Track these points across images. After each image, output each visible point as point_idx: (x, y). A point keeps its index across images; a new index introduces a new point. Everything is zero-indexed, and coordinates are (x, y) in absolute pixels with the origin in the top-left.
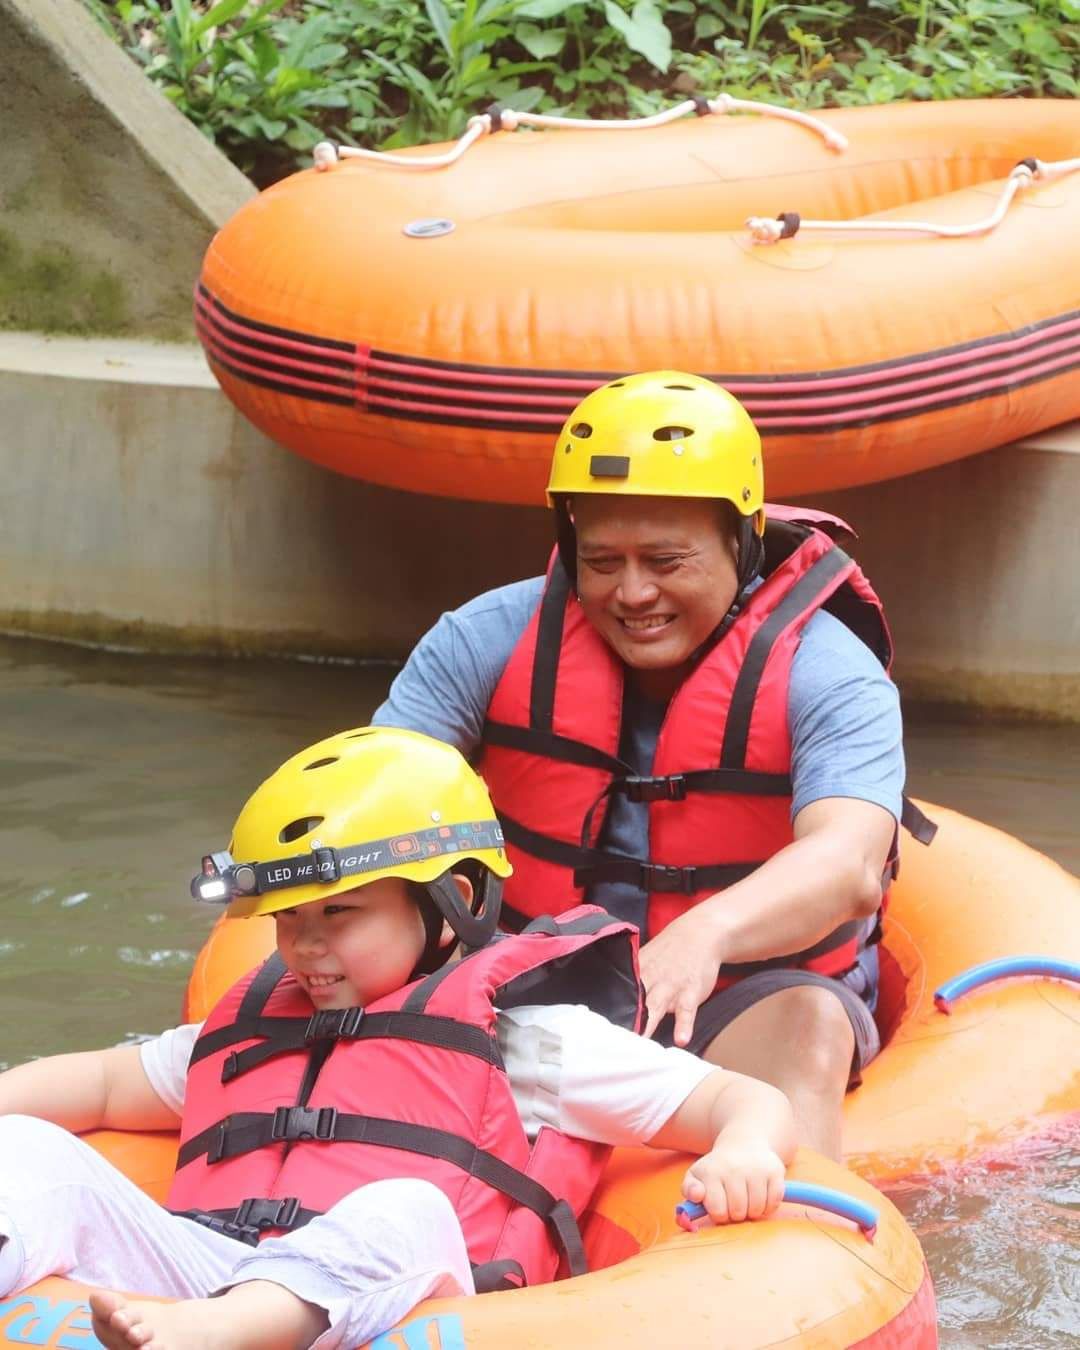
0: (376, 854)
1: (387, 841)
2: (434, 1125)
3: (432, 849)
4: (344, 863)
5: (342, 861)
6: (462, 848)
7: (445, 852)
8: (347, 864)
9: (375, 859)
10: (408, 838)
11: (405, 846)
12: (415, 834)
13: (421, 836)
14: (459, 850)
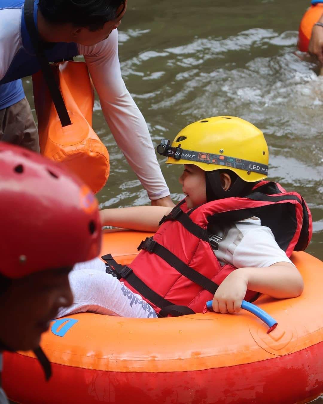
0: (193, 156)
1: (198, 153)
2: (177, 255)
3: (214, 161)
4: (183, 155)
5: (183, 154)
6: (226, 165)
7: (218, 164)
8: (183, 156)
9: (192, 157)
10: (206, 155)
11: (204, 157)
12: (209, 154)
13: (211, 156)
14: (225, 165)
